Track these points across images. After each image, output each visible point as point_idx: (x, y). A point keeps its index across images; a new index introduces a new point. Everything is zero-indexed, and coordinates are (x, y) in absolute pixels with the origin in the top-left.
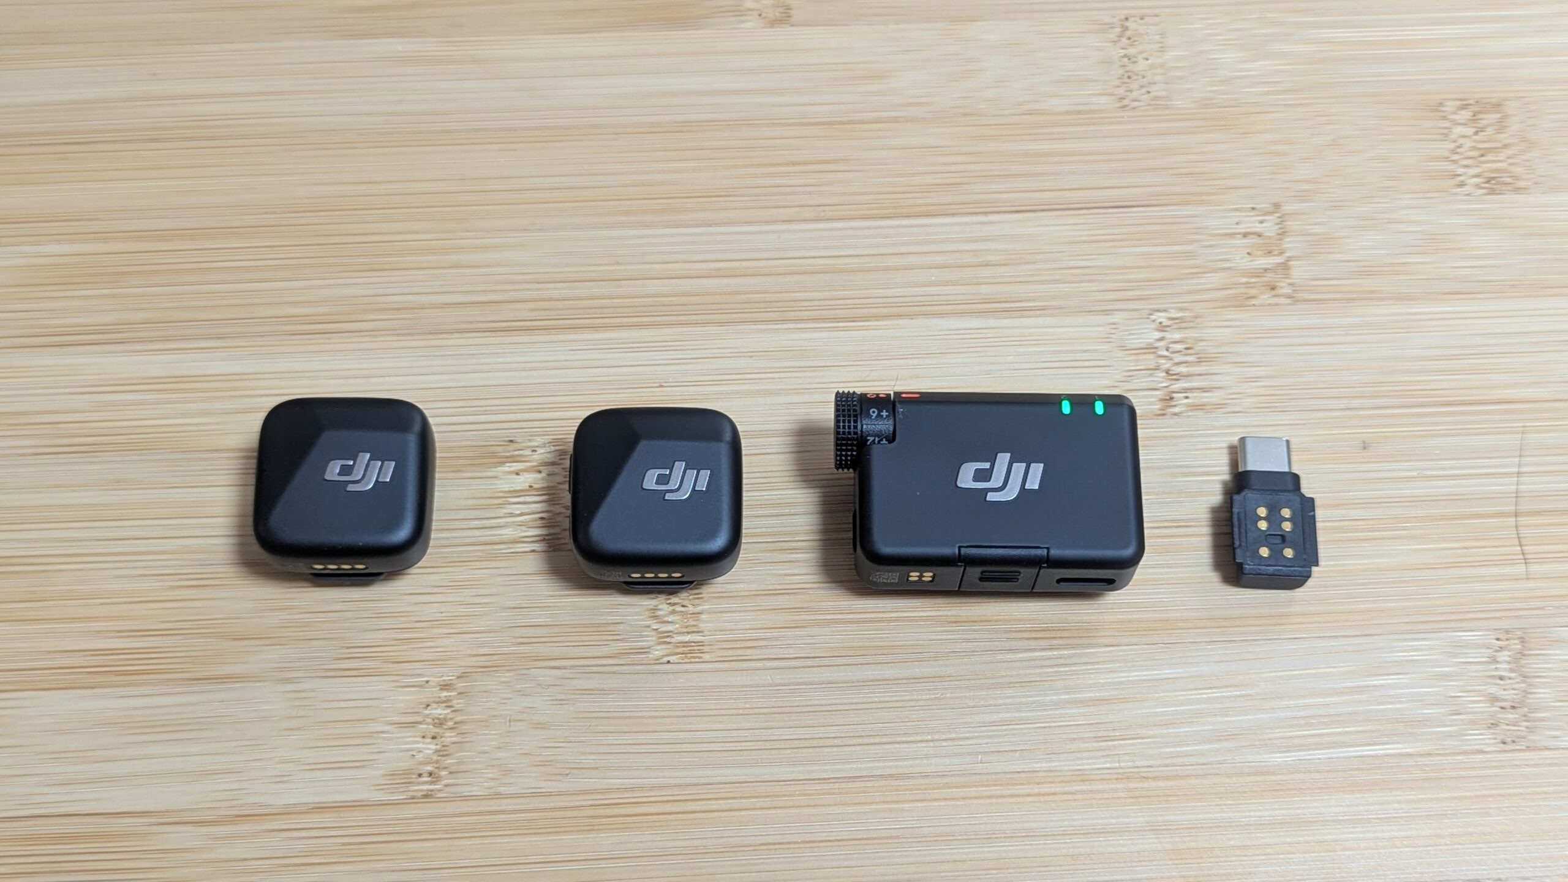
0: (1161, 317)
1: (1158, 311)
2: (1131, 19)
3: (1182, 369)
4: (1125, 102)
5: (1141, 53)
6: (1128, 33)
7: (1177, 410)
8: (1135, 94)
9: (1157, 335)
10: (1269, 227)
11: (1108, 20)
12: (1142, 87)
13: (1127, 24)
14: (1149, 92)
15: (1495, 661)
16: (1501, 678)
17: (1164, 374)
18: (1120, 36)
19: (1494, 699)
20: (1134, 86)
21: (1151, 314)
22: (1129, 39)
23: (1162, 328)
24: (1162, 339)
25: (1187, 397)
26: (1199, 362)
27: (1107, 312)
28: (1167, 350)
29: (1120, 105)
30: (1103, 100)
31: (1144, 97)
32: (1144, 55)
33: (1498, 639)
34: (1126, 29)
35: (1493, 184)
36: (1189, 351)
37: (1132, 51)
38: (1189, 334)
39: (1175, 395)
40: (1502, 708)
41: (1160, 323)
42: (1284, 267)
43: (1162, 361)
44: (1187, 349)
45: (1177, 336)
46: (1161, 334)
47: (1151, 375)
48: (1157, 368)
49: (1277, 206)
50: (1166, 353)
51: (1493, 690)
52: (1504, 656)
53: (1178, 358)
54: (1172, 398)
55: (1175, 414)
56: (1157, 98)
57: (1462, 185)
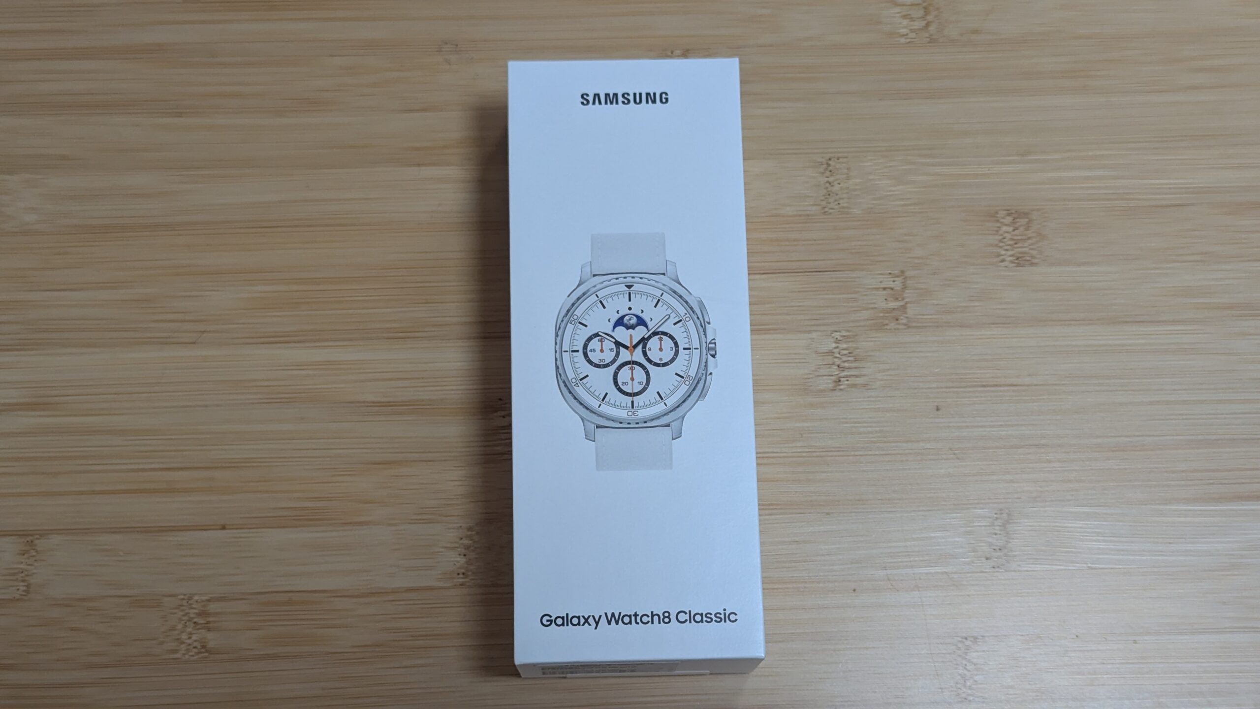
0: (837, 335)
1: (836, 331)
2: (833, 159)
3: (846, 365)
4: (826, 210)
5: (837, 180)
6: (830, 168)
7: (842, 387)
8: (831, 206)
9: (834, 345)
10: (897, 285)
11: (820, 160)
12: (836, 201)
13: (830, 162)
14: (839, 204)
15: (993, 525)
16: (996, 534)
17: (836, 367)
18: (826, 169)
19: (990, 544)
20: (831, 200)
21: (832, 334)
22: (831, 171)
24: (837, 348)
25: (847, 380)
26: (856, 361)
27: (809, 332)
28: (839, 354)
29: (823, 211)
30: (814, 208)
31: (836, 207)
32: (838, 182)
33: (996, 514)
34: (828, 165)
35: (1020, 261)
36: (851, 355)
37: (831, 179)
38: (850, 345)
39: (842, 379)
40: (994, 549)
41: (837, 338)
42: (904, 307)
43: (836, 360)
44: (850, 353)
45: (845, 346)
46: (837, 345)
47: (830, 368)
48: (833, 364)
49: (903, 272)
50: (838, 356)
51: (990, 540)
52: (997, 523)
53: (845, 359)
54: (840, 381)
55: (841, 390)
56: (843, 207)
57: (1003, 261)
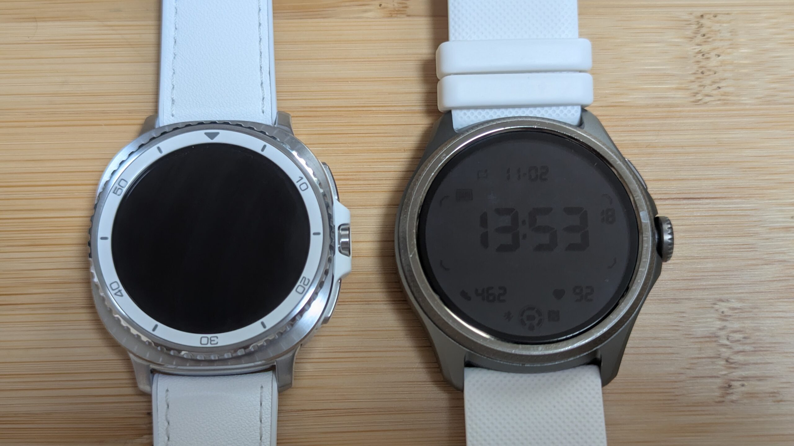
0: (723, 307)
1: (721, 300)
2: (706, 17)
4: (699, 97)
5: (714, 49)
6: (703, 31)
7: (734, 397)
8: (707, 90)
9: (719, 324)
11: (686, 17)
12: (714, 82)
13: (703, 21)
14: (719, 88)
17: (723, 362)
18: (697, 32)
20: (707, 81)
21: (715, 304)
22: (704, 35)
23: (724, 317)
24: (723, 328)
25: (743, 385)
26: (755, 351)
27: (676, 300)
28: (728, 339)
29: (694, 99)
30: (680, 94)
31: (715, 92)
32: (716, 52)
34: (701, 26)
36: (748, 341)
37: (705, 48)
38: (748, 324)
39: (733, 383)
41: (723, 312)
43: (723, 350)
44: (745, 338)
45: (736, 325)
46: (724, 323)
47: (713, 363)
48: (718, 357)
50: (727, 342)
54: (730, 386)
55: (733, 401)
56: (725, 94)
